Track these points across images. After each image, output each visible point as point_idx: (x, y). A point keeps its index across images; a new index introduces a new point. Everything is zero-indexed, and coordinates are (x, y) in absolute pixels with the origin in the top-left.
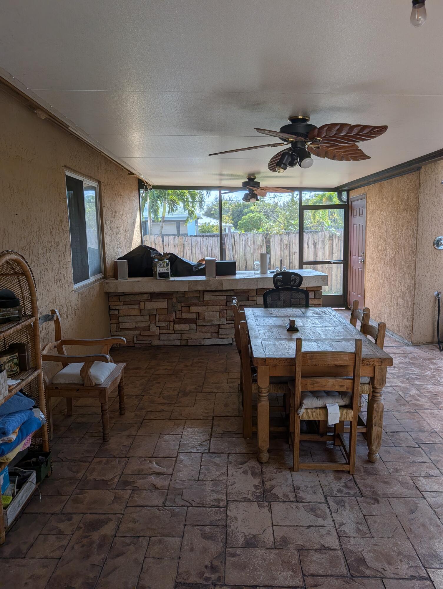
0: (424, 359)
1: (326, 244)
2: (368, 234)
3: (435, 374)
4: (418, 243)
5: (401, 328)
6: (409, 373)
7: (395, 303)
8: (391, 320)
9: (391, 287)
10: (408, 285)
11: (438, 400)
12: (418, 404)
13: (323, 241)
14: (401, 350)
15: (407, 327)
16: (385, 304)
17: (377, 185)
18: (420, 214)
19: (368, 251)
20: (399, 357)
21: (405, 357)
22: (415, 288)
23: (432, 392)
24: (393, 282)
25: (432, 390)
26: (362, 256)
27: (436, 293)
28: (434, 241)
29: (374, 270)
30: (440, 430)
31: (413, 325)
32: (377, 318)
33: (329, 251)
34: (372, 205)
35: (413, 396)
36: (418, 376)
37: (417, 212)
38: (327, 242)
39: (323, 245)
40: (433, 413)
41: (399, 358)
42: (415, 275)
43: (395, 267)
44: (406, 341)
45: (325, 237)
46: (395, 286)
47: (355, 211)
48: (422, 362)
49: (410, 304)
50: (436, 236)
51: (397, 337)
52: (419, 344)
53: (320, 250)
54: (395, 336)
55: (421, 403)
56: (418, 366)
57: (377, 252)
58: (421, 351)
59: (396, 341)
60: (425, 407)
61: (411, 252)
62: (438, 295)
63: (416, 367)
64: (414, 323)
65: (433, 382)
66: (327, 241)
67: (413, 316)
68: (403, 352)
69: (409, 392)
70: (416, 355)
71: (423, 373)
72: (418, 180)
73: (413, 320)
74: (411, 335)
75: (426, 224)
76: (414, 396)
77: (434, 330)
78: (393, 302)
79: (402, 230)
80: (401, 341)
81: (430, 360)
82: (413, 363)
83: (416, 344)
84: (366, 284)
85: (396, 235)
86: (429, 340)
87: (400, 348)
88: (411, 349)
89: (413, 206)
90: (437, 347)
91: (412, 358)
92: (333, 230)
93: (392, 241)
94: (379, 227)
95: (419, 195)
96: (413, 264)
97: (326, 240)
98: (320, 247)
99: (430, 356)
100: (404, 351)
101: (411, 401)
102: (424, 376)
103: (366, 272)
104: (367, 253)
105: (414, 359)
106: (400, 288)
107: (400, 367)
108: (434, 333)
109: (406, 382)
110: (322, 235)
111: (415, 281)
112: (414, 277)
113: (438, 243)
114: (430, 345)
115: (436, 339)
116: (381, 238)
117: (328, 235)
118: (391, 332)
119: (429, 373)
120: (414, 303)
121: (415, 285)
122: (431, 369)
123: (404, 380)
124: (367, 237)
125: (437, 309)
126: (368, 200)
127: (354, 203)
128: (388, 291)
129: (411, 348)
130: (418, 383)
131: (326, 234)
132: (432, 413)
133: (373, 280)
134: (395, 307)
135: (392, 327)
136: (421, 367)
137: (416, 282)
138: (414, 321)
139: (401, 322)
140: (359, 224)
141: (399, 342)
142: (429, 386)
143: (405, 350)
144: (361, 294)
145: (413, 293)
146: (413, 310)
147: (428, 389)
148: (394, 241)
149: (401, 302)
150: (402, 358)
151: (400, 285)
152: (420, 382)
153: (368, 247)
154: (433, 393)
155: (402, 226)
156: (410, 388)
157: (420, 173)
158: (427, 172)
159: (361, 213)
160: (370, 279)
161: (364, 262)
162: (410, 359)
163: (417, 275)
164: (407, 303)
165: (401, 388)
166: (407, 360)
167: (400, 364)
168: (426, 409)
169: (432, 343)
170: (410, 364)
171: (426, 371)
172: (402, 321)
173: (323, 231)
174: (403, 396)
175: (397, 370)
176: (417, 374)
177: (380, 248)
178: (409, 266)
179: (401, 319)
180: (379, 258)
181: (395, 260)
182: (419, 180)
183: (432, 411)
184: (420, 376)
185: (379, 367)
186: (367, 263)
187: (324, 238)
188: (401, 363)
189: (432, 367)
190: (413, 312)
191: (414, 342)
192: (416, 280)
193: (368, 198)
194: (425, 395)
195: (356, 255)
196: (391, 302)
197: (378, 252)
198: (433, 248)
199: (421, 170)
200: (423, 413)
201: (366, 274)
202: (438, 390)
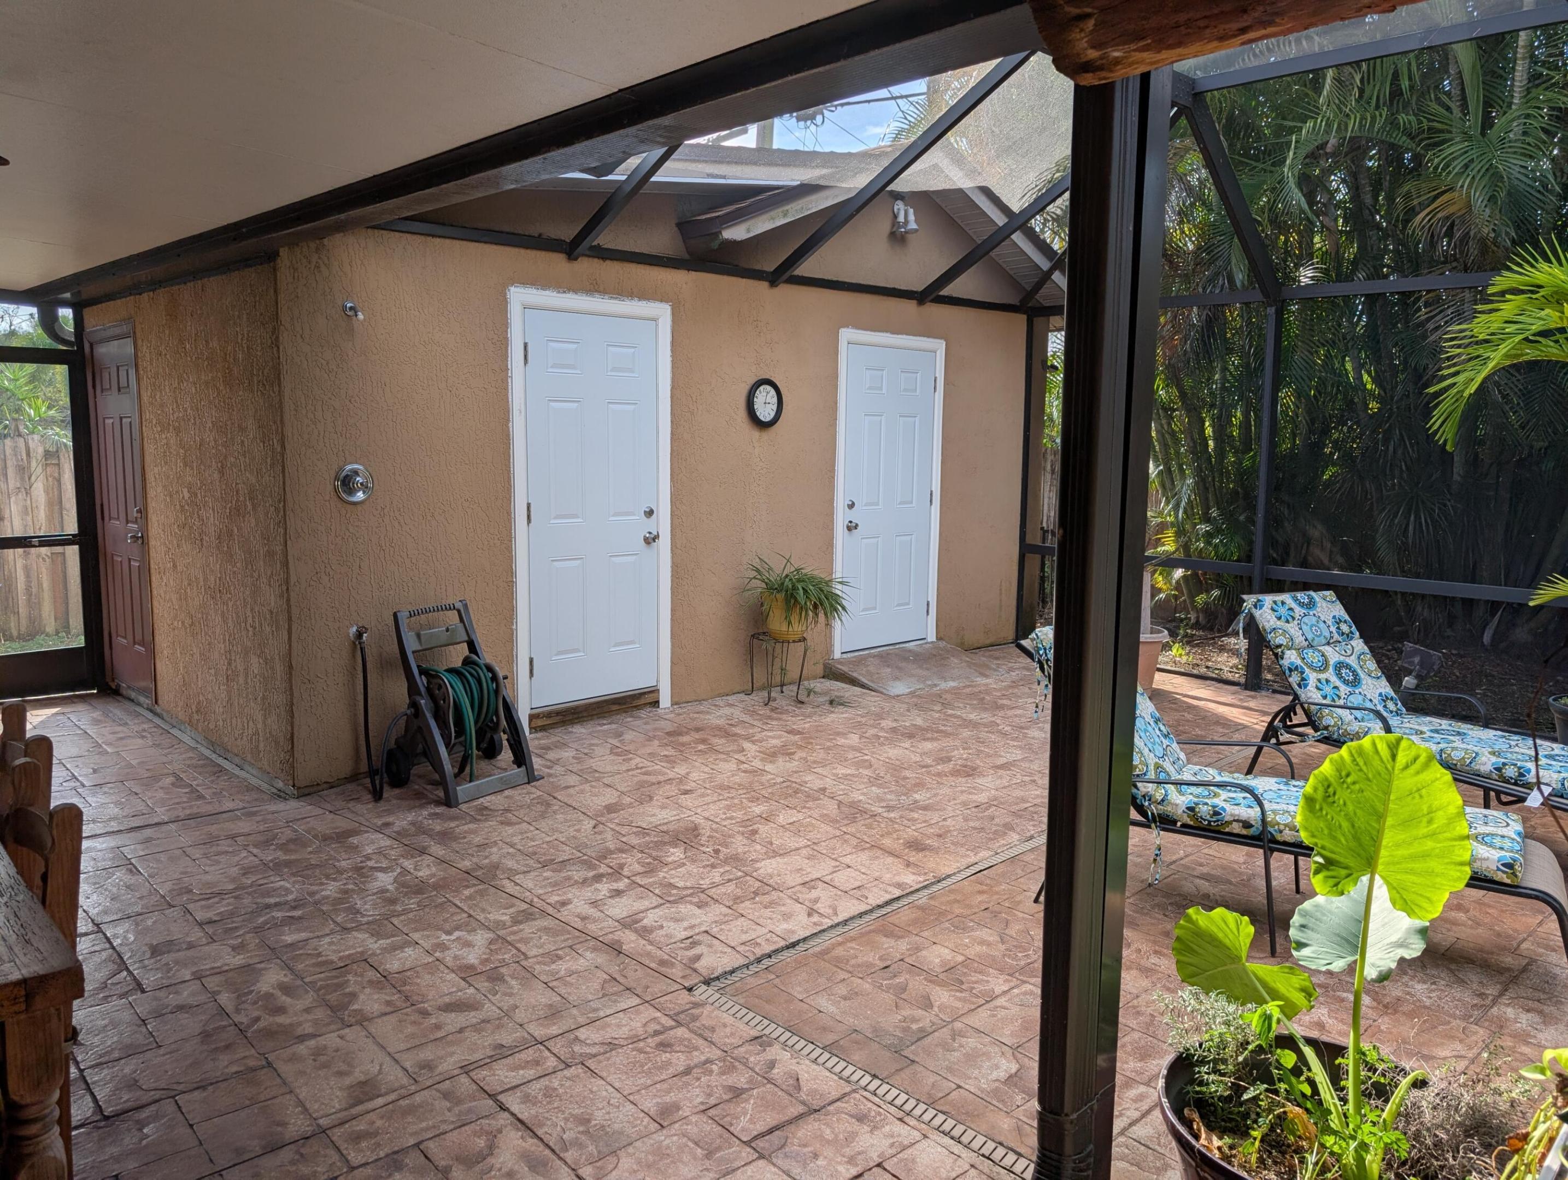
0: (325, 838)
1: (33, 478)
2: (150, 449)
3: (351, 887)
4: (288, 483)
5: (262, 745)
6: (268, 906)
7: (241, 668)
8: (234, 721)
9: (225, 621)
10: (271, 612)
11: (347, 990)
12: (280, 1025)
13: (23, 471)
14: (259, 818)
15: (277, 743)
16: (212, 671)
17: (162, 295)
18: (286, 398)
19: (152, 505)
20: (245, 847)
21: (266, 843)
22: (290, 619)
23: (332, 962)
24: (230, 604)
25: (334, 951)
26: (136, 522)
27: (354, 629)
28: (337, 478)
29: (175, 566)
30: (339, 1115)
31: (292, 734)
32: (196, 717)
33: (50, 504)
34: (151, 360)
35: (269, 996)
36: (294, 908)
37: (276, 389)
38: (39, 470)
39: (22, 479)
40: (325, 1047)
41: (244, 854)
42: (287, 581)
43: (231, 556)
44: (280, 784)
45: (28, 454)
46: (237, 614)
47: (106, 375)
48: (317, 851)
49: (279, 668)
50: (341, 464)
51: (254, 772)
52: (315, 788)
53: (13, 499)
54: (250, 769)
55: (288, 1021)
56: (301, 870)
57: (178, 507)
58: (321, 811)
59: (250, 788)
60: (299, 1031)
61: (272, 509)
62: (359, 635)
63: (294, 875)
64: (296, 729)
65: (339, 919)
66: (36, 466)
67: (292, 704)
68: (262, 828)
69: (254, 984)
70: (300, 828)
71: (312, 894)
72: (272, 291)
73: (292, 717)
74: (290, 767)
75: (308, 426)
76: (272, 995)
77: (357, 739)
78: (233, 665)
79: (243, 442)
80: (265, 786)
81: (342, 837)
82: (288, 864)
83: (306, 791)
84: (155, 611)
85: (226, 457)
86: (346, 769)
87: (254, 814)
88: (293, 807)
89: (266, 371)
90: (366, 788)
91: (290, 841)
92: (57, 434)
93: (216, 476)
94: (178, 430)
95: (277, 338)
96: (279, 549)
97: (34, 464)
98: (11, 486)
99: (342, 823)
100: (265, 821)
101: (257, 1019)
102: (316, 903)
103: (153, 571)
104: (150, 511)
105: (292, 847)
106: (250, 620)
107: (244, 888)
108: (357, 750)
109: (252, 946)
110: (15, 449)
111: (288, 600)
112: (284, 588)
113: (347, 483)
114: (350, 787)
115: (364, 767)
116: (186, 465)
117: (40, 450)
118: (237, 760)
119: (331, 889)
120: (291, 667)
121: (289, 612)
122: (340, 872)
123: (248, 936)
124: (148, 459)
125: (361, 676)
126: (139, 342)
127: (103, 350)
128: (218, 631)
129: (293, 804)
130: (289, 939)
131: (31, 445)
132: (318, 1052)
133: (174, 597)
134: (241, 680)
135: (239, 742)
136: (309, 872)
137: (292, 602)
138: (296, 722)
139: (260, 726)
140: (121, 418)
141: (258, 789)
142: (327, 940)
143: (270, 816)
144: (142, 644)
145: (286, 637)
146: (291, 689)
147: (319, 955)
148: (222, 472)
149: (255, 664)
150: (255, 851)
151: (249, 613)
152: (299, 930)
153: (151, 493)
154: (334, 966)
155: (242, 429)
156: (262, 965)
157: (275, 269)
158: (295, 270)
159: (123, 382)
160: (165, 593)
161: (142, 540)
162: (283, 847)
163: (293, 579)
164: (272, 668)
165: (230, 974)
166: (270, 855)
167: (244, 874)
168: (302, 1038)
169: (353, 778)
170: (278, 866)
171: (322, 884)
172: (264, 722)
173: (20, 435)
174: (230, 1008)
175: (229, 904)
176: (295, 900)
177: (187, 495)
178: (270, 554)
179: (259, 717)
180: (187, 528)
181: (230, 534)
182: (276, 291)
183: (321, 1041)
184: (303, 905)
185: (23, 1017)
186: (152, 543)
187: (24, 457)
188: (246, 872)
189: (344, 864)
190: (292, 695)
191: (303, 784)
192: (292, 594)
193: (138, 335)
194: (307, 980)
195: (118, 519)
196: (229, 664)
197: (182, 507)
198: (335, 498)
199: (279, 261)
200: (290, 1060)
201: (153, 579)
202: (353, 947)
